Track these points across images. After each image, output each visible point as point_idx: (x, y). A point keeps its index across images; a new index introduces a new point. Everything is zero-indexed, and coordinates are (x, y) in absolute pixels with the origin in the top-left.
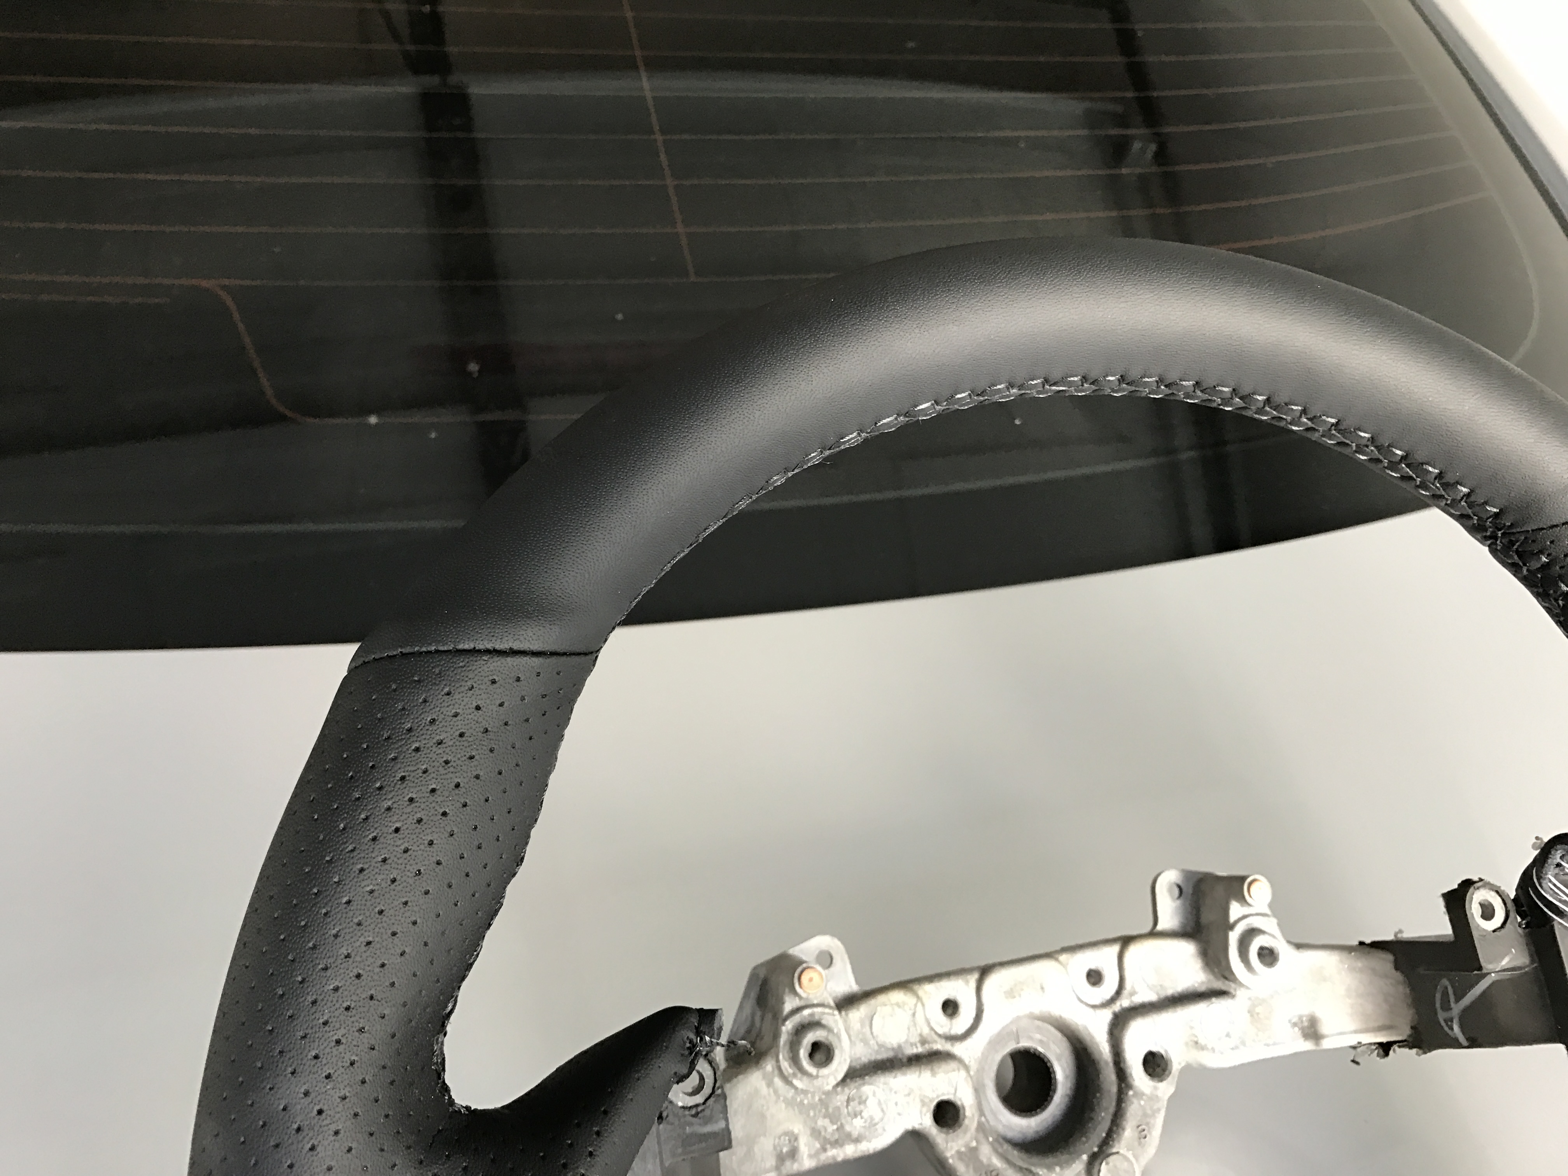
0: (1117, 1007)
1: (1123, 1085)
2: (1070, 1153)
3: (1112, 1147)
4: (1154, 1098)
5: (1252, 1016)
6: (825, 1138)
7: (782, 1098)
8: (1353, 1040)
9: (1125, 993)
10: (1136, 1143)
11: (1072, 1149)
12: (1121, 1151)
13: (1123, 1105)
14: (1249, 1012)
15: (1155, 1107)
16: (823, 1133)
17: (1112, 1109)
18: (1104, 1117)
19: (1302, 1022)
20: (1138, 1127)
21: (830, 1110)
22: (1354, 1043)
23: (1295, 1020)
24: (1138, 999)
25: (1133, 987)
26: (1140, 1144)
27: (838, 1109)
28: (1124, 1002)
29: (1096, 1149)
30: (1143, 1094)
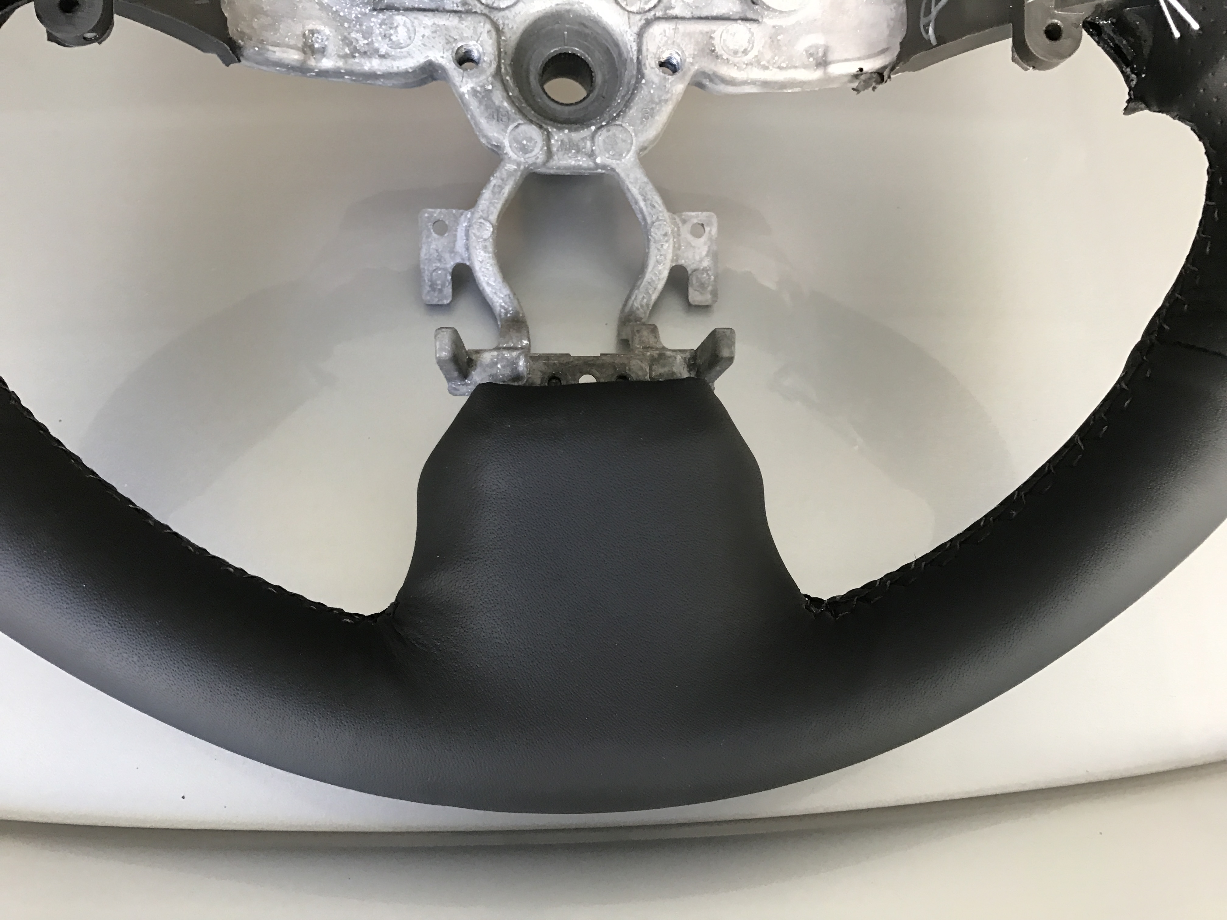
0: (651, 14)
1: (640, 76)
3: (617, 121)
4: (661, 88)
5: (772, 41)
8: (854, 68)
9: (661, 6)
10: (638, 122)
12: (625, 125)
13: (636, 91)
14: (771, 38)
15: (665, 98)
17: (627, 97)
19: (817, 53)
20: (643, 109)
21: (364, 28)
22: (856, 70)
23: (812, 51)
26: (642, 122)
27: (371, 28)
28: (658, 13)
29: (603, 123)
30: (654, 82)
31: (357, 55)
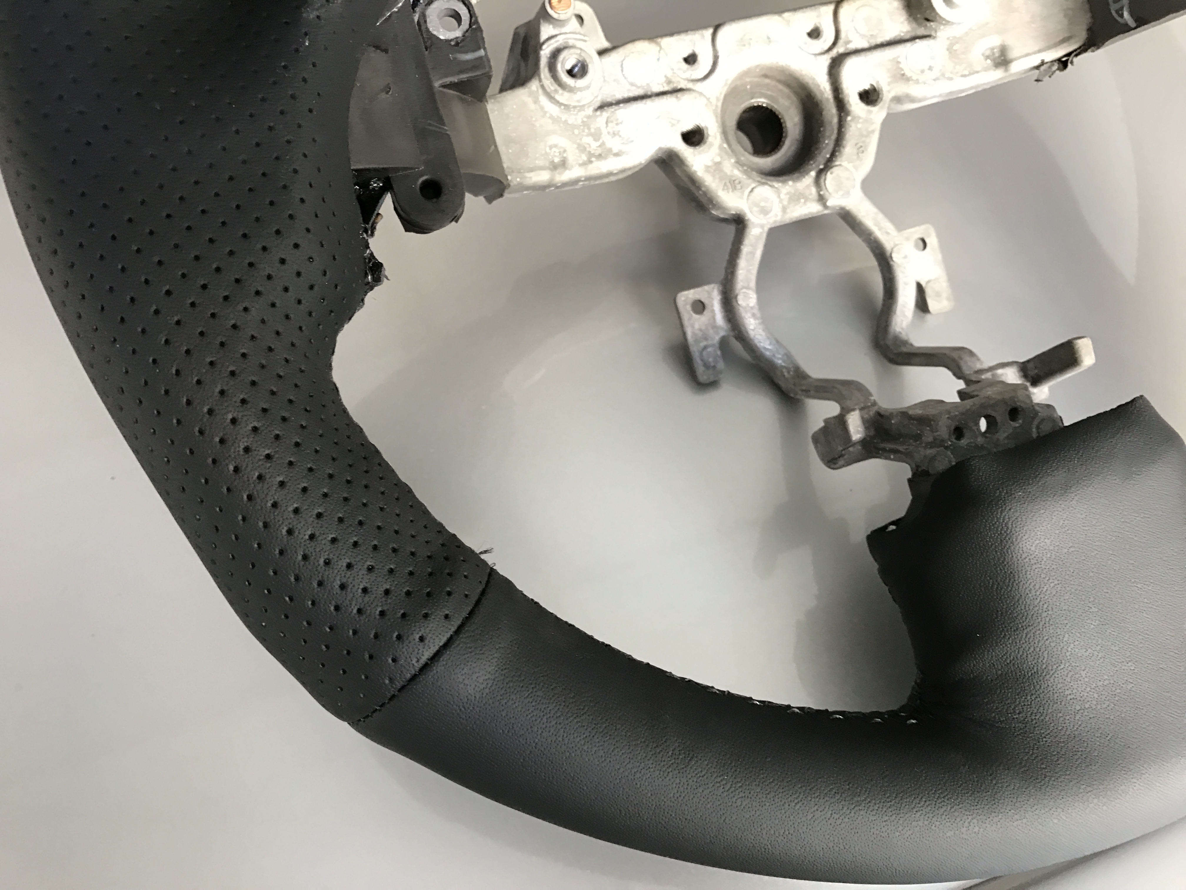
0: (834, 53)
1: (842, 114)
2: (800, 173)
3: (835, 161)
4: (867, 121)
5: (950, 53)
6: (590, 152)
7: (548, 115)
8: (1036, 61)
9: (841, 42)
10: (855, 157)
11: (802, 170)
12: (843, 164)
13: (843, 130)
14: (948, 50)
15: (870, 129)
16: (588, 149)
17: (834, 136)
18: (828, 143)
19: (993, 54)
20: (856, 144)
21: (592, 130)
22: (1037, 62)
23: (988, 53)
24: (852, 46)
25: (847, 36)
26: (858, 157)
27: (599, 129)
28: (840, 49)
29: (822, 167)
30: (859, 118)
31: (593, 159)
